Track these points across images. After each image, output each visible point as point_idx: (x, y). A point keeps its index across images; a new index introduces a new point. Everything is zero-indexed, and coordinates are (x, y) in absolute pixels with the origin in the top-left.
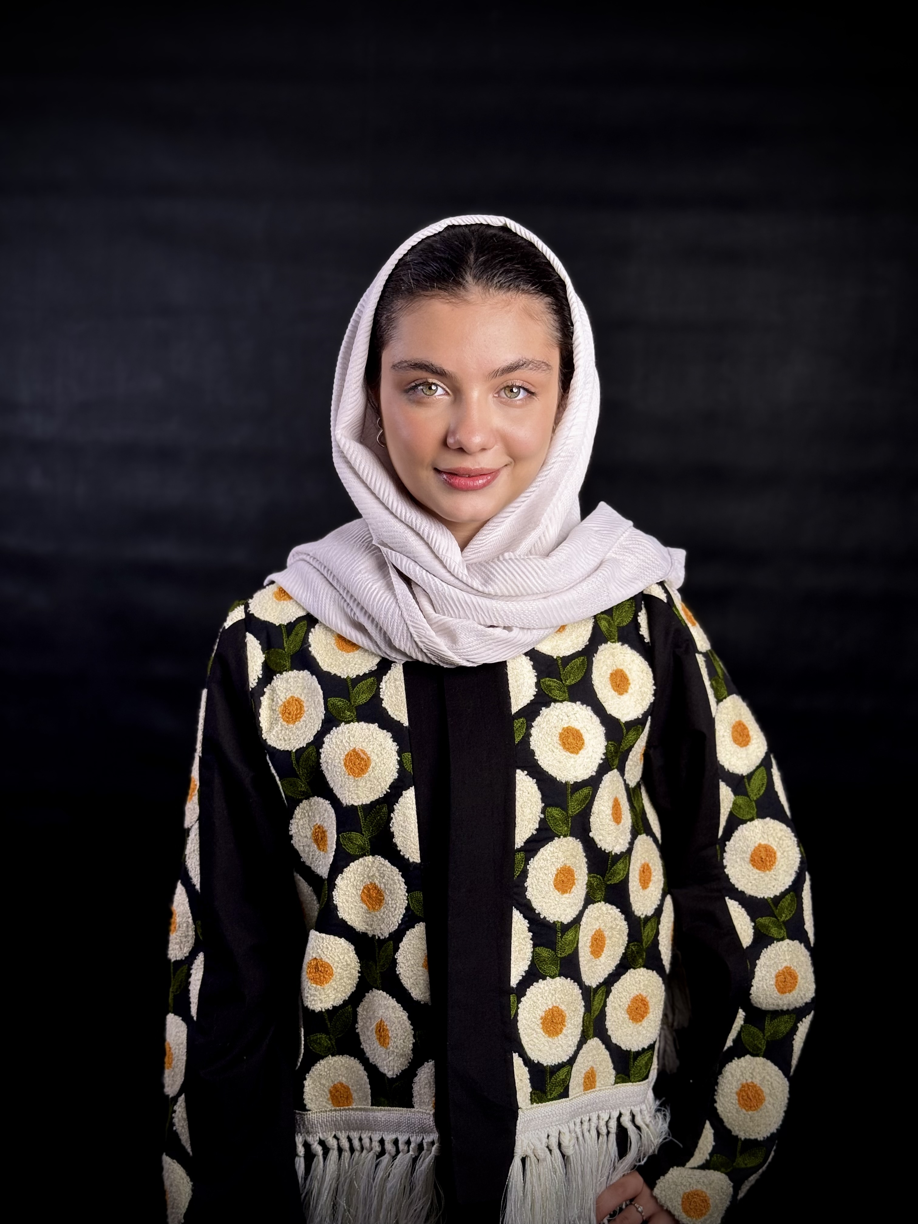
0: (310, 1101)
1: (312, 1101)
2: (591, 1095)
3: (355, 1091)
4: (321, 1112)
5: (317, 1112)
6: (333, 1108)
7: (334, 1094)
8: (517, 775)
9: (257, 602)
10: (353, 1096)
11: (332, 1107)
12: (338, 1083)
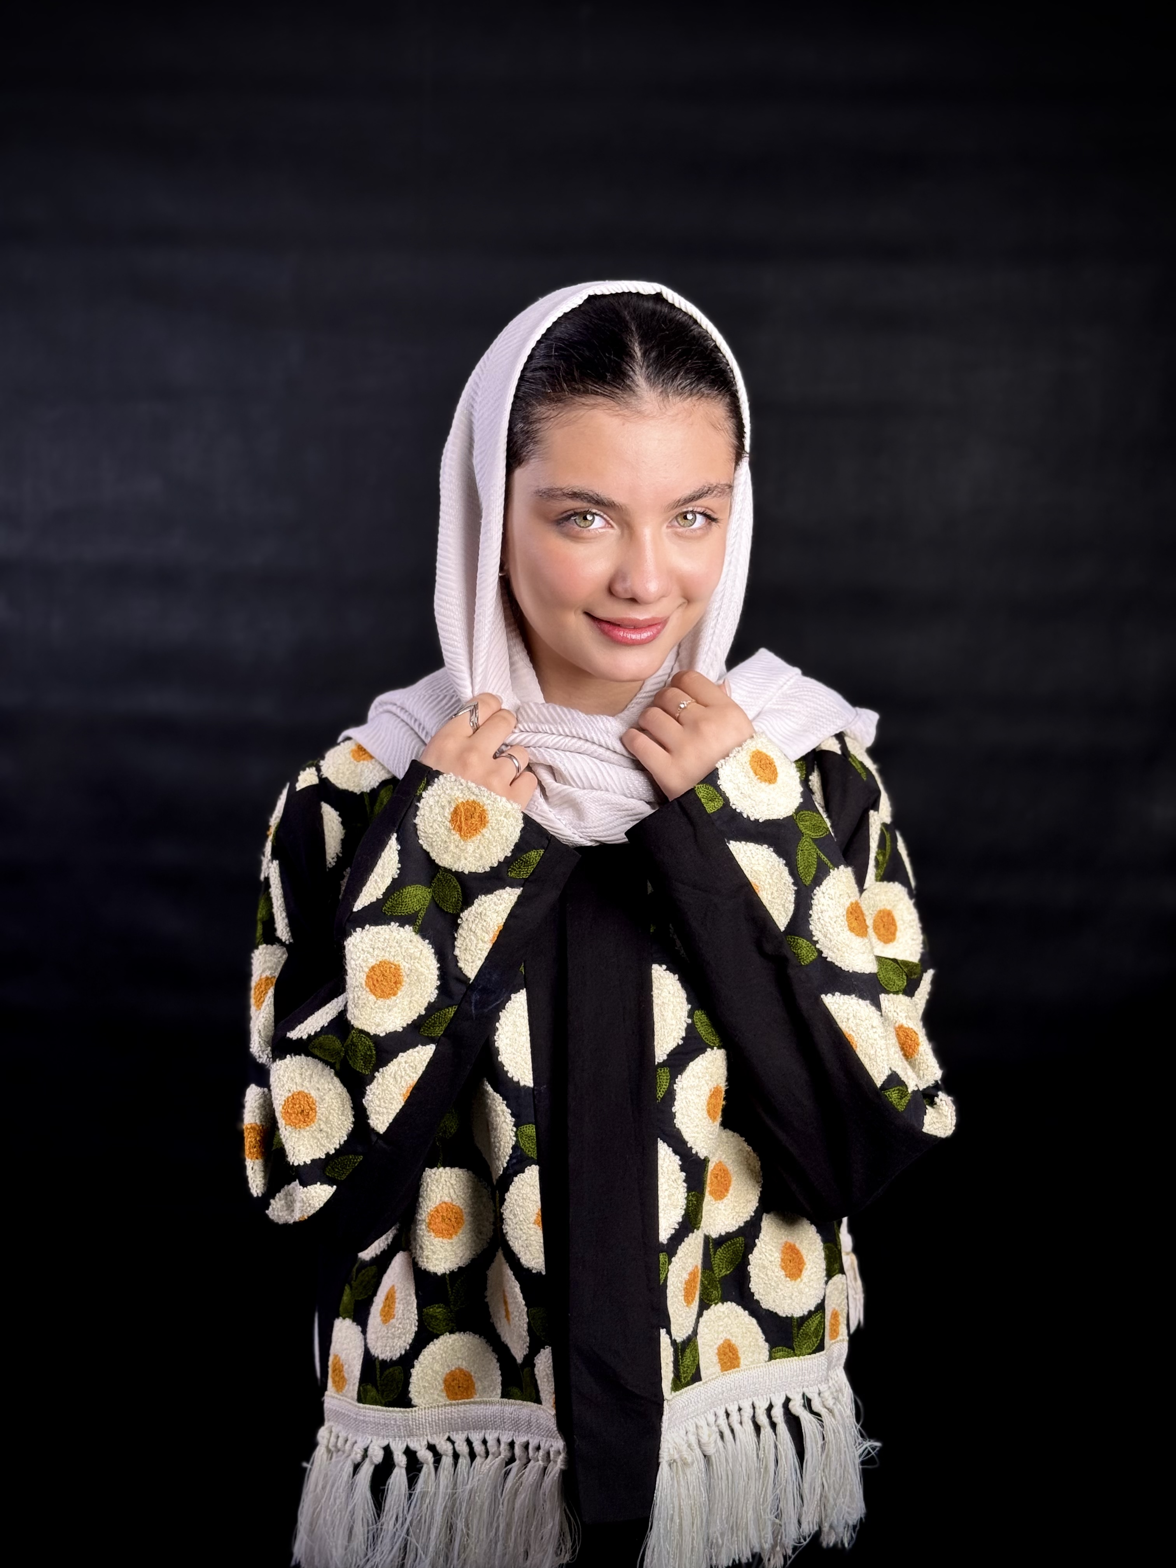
0: (417, 1394)
1: (420, 1393)
2: (733, 1376)
3: (479, 1379)
4: (431, 1407)
5: (425, 1408)
6: (447, 1403)
7: (450, 1384)
8: (653, 971)
9: (331, 762)
10: (476, 1385)
11: (445, 1401)
12: (456, 1369)
